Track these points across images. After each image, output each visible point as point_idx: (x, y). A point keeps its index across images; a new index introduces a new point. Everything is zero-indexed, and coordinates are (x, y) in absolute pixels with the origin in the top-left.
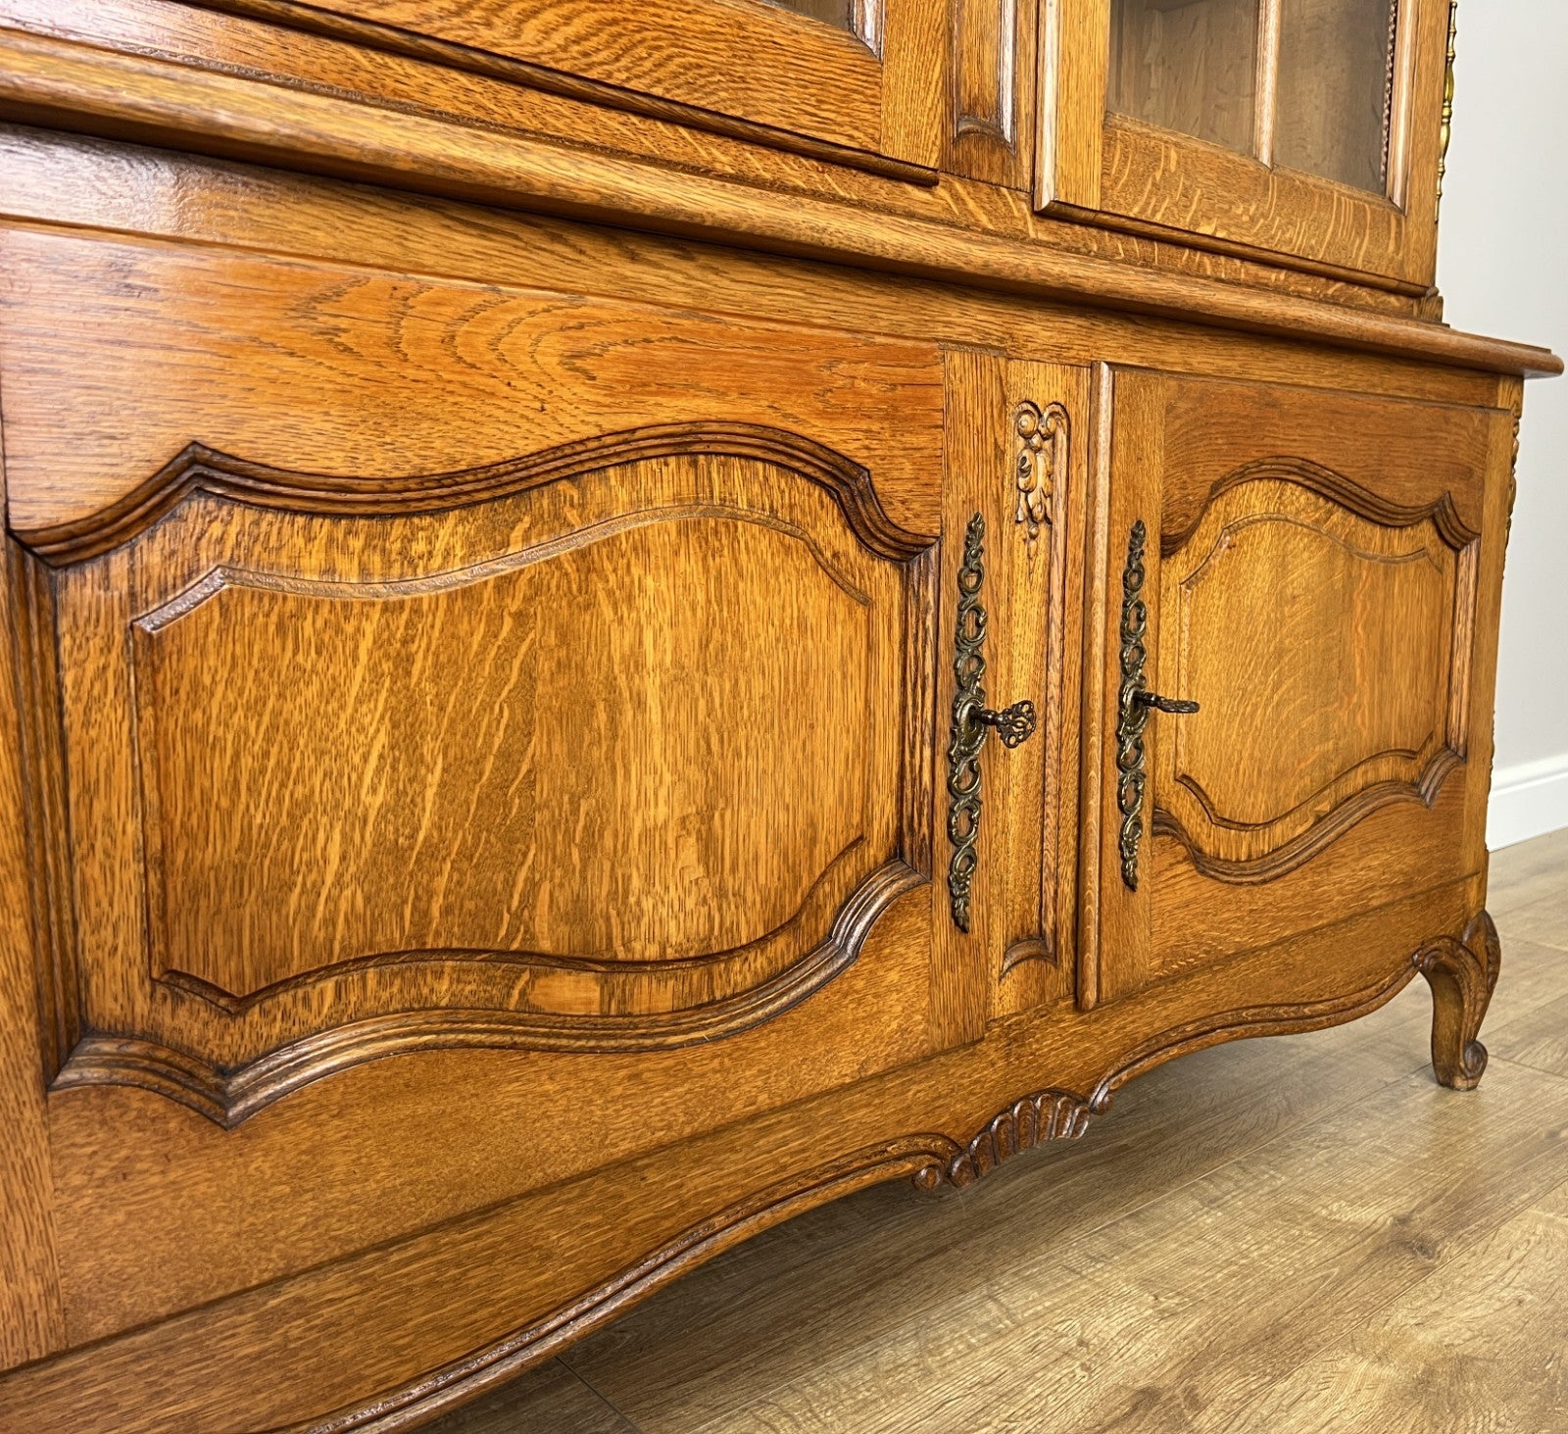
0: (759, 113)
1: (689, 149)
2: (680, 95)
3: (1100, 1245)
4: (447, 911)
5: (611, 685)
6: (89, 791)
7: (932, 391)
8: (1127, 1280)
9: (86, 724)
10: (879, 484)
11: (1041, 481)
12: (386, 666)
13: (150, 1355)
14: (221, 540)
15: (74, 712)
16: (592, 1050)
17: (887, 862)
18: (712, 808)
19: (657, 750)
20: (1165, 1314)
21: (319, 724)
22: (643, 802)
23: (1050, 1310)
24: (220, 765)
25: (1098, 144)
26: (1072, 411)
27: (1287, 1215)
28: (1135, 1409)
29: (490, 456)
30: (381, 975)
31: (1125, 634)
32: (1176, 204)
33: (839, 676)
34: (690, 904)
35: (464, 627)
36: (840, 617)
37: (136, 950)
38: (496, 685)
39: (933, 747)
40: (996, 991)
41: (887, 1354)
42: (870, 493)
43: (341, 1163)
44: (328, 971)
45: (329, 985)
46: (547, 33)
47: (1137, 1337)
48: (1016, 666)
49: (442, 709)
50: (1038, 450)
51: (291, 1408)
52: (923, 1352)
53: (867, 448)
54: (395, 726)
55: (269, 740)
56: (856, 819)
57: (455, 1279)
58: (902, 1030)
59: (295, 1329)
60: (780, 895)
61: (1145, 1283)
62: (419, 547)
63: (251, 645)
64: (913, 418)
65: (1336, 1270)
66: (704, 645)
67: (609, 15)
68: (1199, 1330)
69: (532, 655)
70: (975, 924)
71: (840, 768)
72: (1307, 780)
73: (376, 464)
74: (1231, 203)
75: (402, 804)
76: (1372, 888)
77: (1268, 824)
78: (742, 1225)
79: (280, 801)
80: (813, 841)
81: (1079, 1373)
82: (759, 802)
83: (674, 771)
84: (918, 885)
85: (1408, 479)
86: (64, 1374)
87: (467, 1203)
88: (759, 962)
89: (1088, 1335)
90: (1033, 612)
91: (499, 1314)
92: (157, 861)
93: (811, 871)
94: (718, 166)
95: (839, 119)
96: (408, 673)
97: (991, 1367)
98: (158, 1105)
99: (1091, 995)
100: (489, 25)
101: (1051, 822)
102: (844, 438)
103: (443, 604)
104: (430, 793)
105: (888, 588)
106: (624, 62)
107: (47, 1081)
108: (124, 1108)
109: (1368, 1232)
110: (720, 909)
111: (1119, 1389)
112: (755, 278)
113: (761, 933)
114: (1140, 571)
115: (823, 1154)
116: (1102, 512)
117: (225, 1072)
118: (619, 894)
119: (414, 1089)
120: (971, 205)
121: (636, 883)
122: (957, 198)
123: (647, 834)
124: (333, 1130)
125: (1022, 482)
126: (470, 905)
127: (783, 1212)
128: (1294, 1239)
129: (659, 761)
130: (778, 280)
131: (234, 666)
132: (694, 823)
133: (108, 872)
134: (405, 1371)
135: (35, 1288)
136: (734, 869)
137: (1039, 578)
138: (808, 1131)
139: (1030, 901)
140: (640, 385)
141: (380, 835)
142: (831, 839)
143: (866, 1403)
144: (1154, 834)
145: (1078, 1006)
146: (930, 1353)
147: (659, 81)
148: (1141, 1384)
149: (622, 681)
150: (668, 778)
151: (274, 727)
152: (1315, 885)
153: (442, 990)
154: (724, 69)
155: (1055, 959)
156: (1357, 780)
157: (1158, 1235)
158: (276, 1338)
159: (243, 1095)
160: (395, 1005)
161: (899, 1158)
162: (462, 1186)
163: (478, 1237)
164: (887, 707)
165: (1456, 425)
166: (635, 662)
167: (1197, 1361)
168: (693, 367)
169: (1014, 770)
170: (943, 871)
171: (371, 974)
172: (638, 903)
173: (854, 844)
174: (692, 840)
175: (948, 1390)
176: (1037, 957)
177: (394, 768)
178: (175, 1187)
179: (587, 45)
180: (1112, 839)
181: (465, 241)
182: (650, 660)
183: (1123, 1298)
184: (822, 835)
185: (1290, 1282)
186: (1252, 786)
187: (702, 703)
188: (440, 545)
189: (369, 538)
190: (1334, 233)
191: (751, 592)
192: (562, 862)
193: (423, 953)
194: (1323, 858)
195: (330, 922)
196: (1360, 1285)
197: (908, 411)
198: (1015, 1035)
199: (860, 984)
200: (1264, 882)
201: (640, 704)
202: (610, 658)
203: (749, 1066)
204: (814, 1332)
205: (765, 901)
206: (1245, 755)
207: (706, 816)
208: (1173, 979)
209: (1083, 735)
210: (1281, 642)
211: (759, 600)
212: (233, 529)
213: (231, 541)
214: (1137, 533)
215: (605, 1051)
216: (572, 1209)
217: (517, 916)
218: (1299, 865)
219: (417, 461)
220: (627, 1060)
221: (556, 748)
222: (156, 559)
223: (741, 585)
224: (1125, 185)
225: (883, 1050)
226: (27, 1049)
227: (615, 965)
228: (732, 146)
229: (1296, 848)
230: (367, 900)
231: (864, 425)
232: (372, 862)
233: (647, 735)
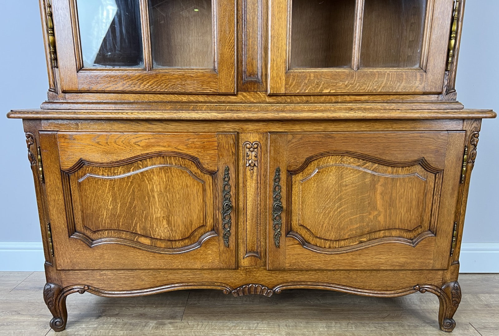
0: (188, 90)
2: (171, 90)
4: (122, 225)
5: (148, 193)
7: (214, 143)
9: (74, 193)
10: (201, 161)
11: (253, 158)
12: (111, 189)
13: (86, 274)
14: (88, 170)
15: (72, 192)
16: (146, 251)
17: (211, 230)
18: (169, 216)
19: (157, 205)
21: (102, 196)
22: (155, 213)
24: (89, 200)
25: (284, 78)
26: (261, 143)
29: (123, 158)
30: (114, 232)
31: (274, 192)
32: (314, 87)
33: (196, 195)
34: (166, 231)
35: (122, 184)
36: (196, 185)
37: (81, 222)
38: (128, 192)
40: (242, 261)
43: (106, 256)
44: (106, 230)
45: (106, 232)
46: (144, 86)
49: (120, 195)
53: (198, 154)
54: (113, 197)
55: (95, 197)
56: (202, 222)
57: (128, 278)
58: (212, 263)
59: (105, 277)
60: (185, 233)
61: (288, 334)
62: (116, 171)
63: (92, 185)
64: (209, 148)
66: (166, 188)
67: (156, 80)
69: (134, 188)
70: (231, 246)
71: (197, 212)
74: (336, 83)
75: (115, 208)
77: (336, 241)
79: (97, 206)
80: (192, 224)
82: (179, 216)
83: (161, 208)
84: (215, 236)
86: (76, 273)
88: (181, 243)
91: (135, 286)
92: (82, 212)
93: (191, 229)
94: (183, 100)
95: (207, 87)
96: (114, 190)
97: (240, 333)
98: (82, 243)
99: (267, 268)
100: (134, 87)
102: (192, 153)
103: (119, 180)
104: (119, 207)
105: (209, 179)
106: (159, 87)
107: (69, 237)
108: (78, 242)
110: (172, 233)
112: (176, 124)
113: (181, 238)
114: (279, 178)
115: (198, 280)
116: (268, 165)
117: (93, 241)
118: (152, 227)
120: (248, 97)
121: (155, 226)
122: (244, 96)
123: (156, 218)
124: (105, 252)
125: (247, 158)
126: (126, 224)
129: (158, 207)
130: (181, 124)
131: (90, 187)
132: (166, 218)
133: (78, 213)
134: (122, 289)
135: (69, 261)
136: (174, 227)
137: (254, 178)
138: (194, 275)
141: (111, 213)
142: (196, 225)
144: (287, 237)
146: (235, 327)
147: (166, 89)
149: (150, 193)
150: (160, 210)
153: (124, 236)
154: (180, 84)
155: (260, 258)
158: (102, 278)
159: (94, 244)
160: (116, 237)
162: (125, 265)
163: (131, 273)
166: (152, 190)
168: (158, 142)
169: (248, 217)
170: (222, 235)
171: (112, 232)
172: (155, 229)
173: (202, 226)
174: (165, 220)
176: (254, 256)
177: (113, 203)
178: (85, 253)
179: (152, 86)
182: (155, 190)
183: (280, 334)
187: (166, 198)
188: (119, 171)
189: (108, 170)
190: (386, 83)
191: (175, 180)
192: (141, 220)
193: (120, 230)
197: (208, 147)
198: (248, 271)
199: (201, 252)
201: (154, 197)
202: (148, 189)
203: (177, 260)
205: (181, 233)
207: (168, 217)
208: (290, 271)
210: (341, 196)
211: (177, 181)
212: (90, 169)
213: (89, 170)
214: (277, 170)
216: (147, 274)
217: (133, 227)
219: (111, 160)
220: (153, 253)
221: (139, 203)
222: (80, 173)
223: (173, 179)
225: (208, 265)
226: (67, 232)
227: (152, 238)
228: (186, 96)
230: (110, 221)
231: (197, 150)
232: (111, 216)
233: (156, 202)
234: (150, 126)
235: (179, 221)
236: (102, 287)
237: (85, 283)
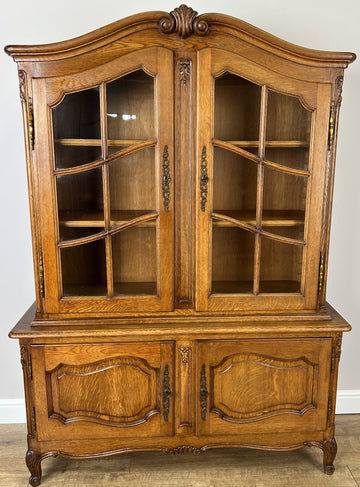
4: (89, 407)
5: (109, 385)
6: (54, 392)
7: (158, 349)
9: (54, 386)
10: (148, 361)
11: (186, 357)
12: (81, 382)
13: (59, 443)
15: (52, 385)
16: (106, 425)
17: (154, 409)
18: (124, 400)
21: (74, 388)
22: (113, 398)
24: (65, 391)
33: (144, 385)
34: (121, 410)
35: (90, 379)
36: (144, 377)
37: (58, 406)
38: (94, 384)
39: (160, 395)
40: (177, 430)
42: (147, 363)
43: (76, 430)
45: (76, 412)
49: (88, 387)
50: (184, 353)
51: (73, 452)
53: (146, 357)
54: (83, 388)
55: (69, 389)
56: (148, 403)
58: (156, 432)
59: (74, 445)
60: (135, 411)
62: (86, 370)
63: (68, 380)
66: (122, 380)
69: (98, 381)
71: (144, 396)
72: (259, 406)
73: (79, 364)
77: (246, 413)
79: (71, 394)
80: (140, 405)
82: (131, 400)
83: (118, 395)
84: (159, 413)
86: (52, 443)
88: (132, 419)
90: (186, 375)
92: (59, 399)
93: (140, 409)
96: (84, 383)
98: (58, 421)
99: (196, 434)
102: (142, 356)
103: (88, 376)
104: (87, 395)
105: (153, 373)
107: (49, 417)
110: (125, 411)
113: (132, 415)
115: (145, 444)
117: (66, 419)
118: (110, 408)
119: (84, 425)
121: (113, 407)
123: (114, 402)
124: (75, 427)
129: (116, 393)
132: (121, 401)
134: (86, 453)
136: (127, 407)
137: (186, 370)
138: (141, 441)
140: (110, 353)
141: (81, 398)
142: (143, 405)
144: (211, 412)
151: (70, 387)
152: (259, 426)
153: (89, 415)
155: (191, 427)
160: (83, 416)
161: (158, 448)
163: (94, 441)
166: (112, 382)
169: (182, 398)
170: (162, 412)
171: (81, 412)
172: (113, 409)
173: (148, 406)
174: (121, 403)
176: (187, 426)
177: (83, 392)
178: (60, 429)
180: (199, 412)
182: (114, 382)
187: (122, 387)
188: (88, 370)
189: (80, 370)
191: (129, 374)
192: (103, 403)
193: (86, 411)
194: (262, 421)
195: (76, 406)
197: (153, 352)
198: (182, 436)
200: (243, 423)
201: (113, 387)
202: (109, 382)
205: (132, 412)
206: (239, 401)
208: (213, 436)
212: (66, 369)
216: (106, 442)
217: (97, 409)
218: (254, 422)
220: (111, 427)
221: (102, 391)
222: (59, 372)
223: (127, 374)
225: (152, 434)
227: (110, 416)
229: (256, 418)
230: (80, 405)
231: (145, 354)
232: (80, 401)
233: (114, 391)
237: (58, 449)
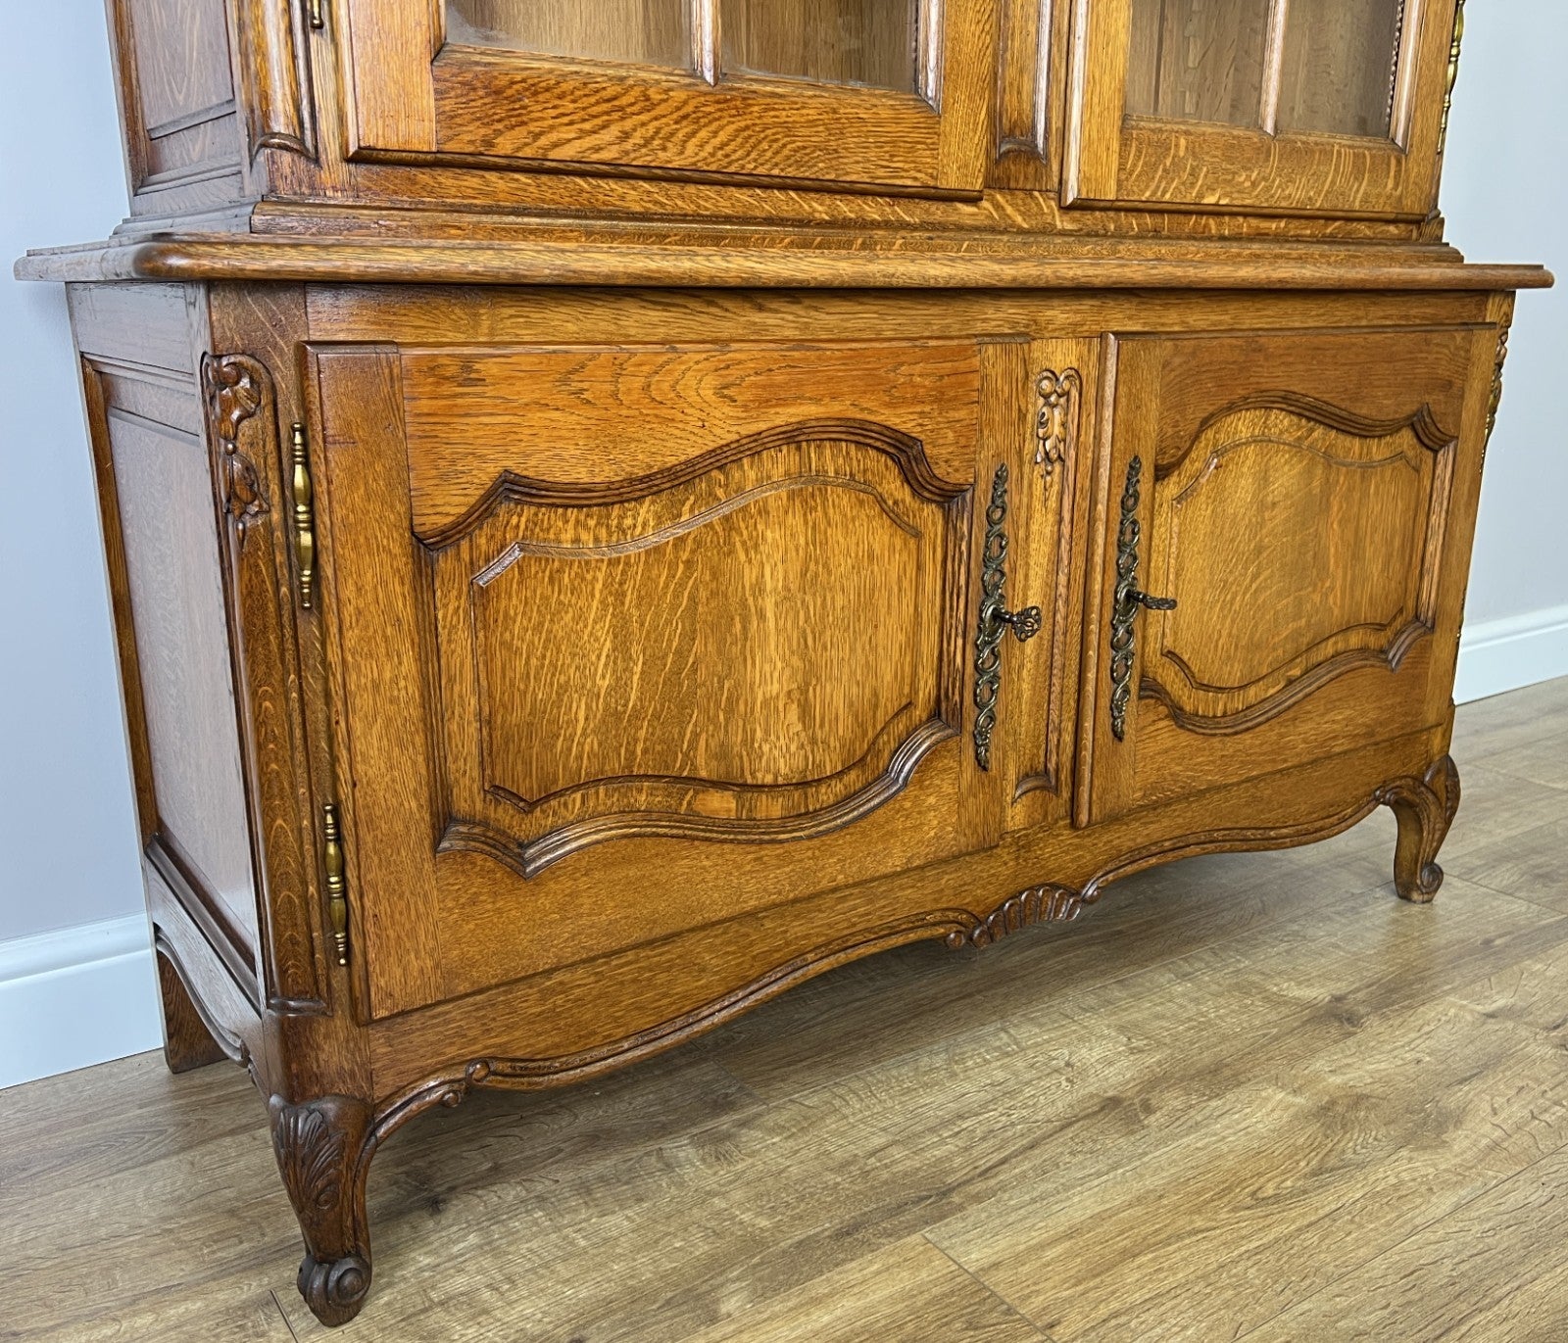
0: (847, 173)
1: (797, 206)
2: (791, 172)
3: (1091, 1000)
4: (645, 751)
5: (744, 604)
6: (451, 680)
7: (971, 376)
8: (1109, 1026)
9: (449, 641)
10: (928, 450)
11: (1057, 430)
12: (610, 599)
13: (483, 1008)
14: (517, 526)
15: (443, 633)
16: (732, 841)
17: (929, 719)
18: (807, 684)
19: (773, 647)
20: (1132, 1051)
21: (573, 636)
22: (763, 681)
23: (1047, 1041)
24: (520, 665)
25: (1115, 146)
26: (1084, 373)
27: (1244, 989)
28: (1102, 1109)
29: (671, 461)
30: (607, 790)
31: (1121, 546)
32: (1183, 184)
33: (896, 589)
34: (793, 748)
35: (655, 572)
36: (898, 548)
37: (476, 774)
38: (674, 608)
39: (964, 638)
40: (1009, 812)
41: (925, 1061)
42: (921, 458)
43: (586, 902)
44: (578, 787)
45: (578, 796)
46: (702, 146)
47: (1111, 1064)
48: (1032, 573)
49: (642, 625)
50: (1053, 406)
51: (557, 1046)
52: (950, 1061)
53: (921, 425)
54: (615, 637)
55: (545, 648)
56: (906, 690)
57: (649, 979)
58: (937, 837)
59: (560, 1000)
60: (853, 743)
61: (1122, 1029)
62: (628, 522)
63: (535, 591)
64: (956, 398)
65: (1275, 1030)
66: (804, 574)
67: (743, 124)
68: (1159, 1063)
69: (696, 587)
70: (993, 765)
71: (896, 655)
72: (1280, 651)
73: (605, 474)
74: (1234, 173)
75: (620, 686)
76: (1335, 738)
77: (1240, 688)
78: (825, 961)
79: (552, 684)
80: (876, 706)
81: (1064, 1083)
82: (839, 680)
83: (783, 660)
84: (950, 737)
85: (1386, 397)
86: (442, 1014)
87: (658, 932)
88: (839, 787)
89: (1074, 1059)
90: (1048, 531)
91: (674, 1003)
92: (487, 722)
93: (874, 726)
94: (817, 215)
95: (906, 166)
96: (623, 604)
97: (1000, 1075)
98: (490, 864)
99: (1084, 818)
100: (664, 149)
101: (1056, 689)
102: (903, 420)
103: (643, 559)
104: (636, 678)
105: (934, 524)
106: (753, 155)
107: (435, 846)
108: (474, 864)
109: (1309, 1005)
110: (813, 752)
111: (1092, 1096)
112: (843, 309)
113: (839, 769)
114: (1136, 496)
115: (881, 918)
116: (1106, 451)
117: (523, 846)
118: (748, 741)
119: (627, 861)
120: (1009, 210)
121: (759, 734)
122: (998, 207)
123: (765, 703)
124: (583, 883)
125: (1041, 432)
126: (658, 748)
127: (854, 955)
128: (1246, 1006)
129: (773, 653)
130: (860, 308)
131: (526, 604)
132: (796, 695)
133: (461, 727)
134: (620, 1032)
135: (429, 963)
136: (822, 725)
137: (1053, 503)
138: (871, 901)
139: (1038, 747)
141: (607, 705)
142: (889, 704)
143: (909, 1090)
144: (1140, 698)
145: (1074, 825)
146: (956, 1062)
147: (776, 165)
148: (1110, 1094)
149: (751, 601)
150: (779, 665)
151: (548, 640)
152: (1282, 736)
153: (642, 800)
154: (823, 145)
155: (1057, 790)
156: (1329, 649)
157: (1138, 997)
158: (549, 1005)
159: (533, 860)
160: (615, 809)
161: (934, 924)
162: (655, 922)
163: (661, 954)
164: (930, 612)
165: (1438, 345)
166: (759, 588)
167: (1154, 1083)
168: (800, 384)
169: (1028, 653)
170: (969, 727)
171: (602, 789)
172: (760, 747)
173: (906, 707)
174: (795, 706)
175: (967, 1086)
176: (1042, 788)
177: (615, 663)
178: (499, 911)
179: (728, 149)
180: (1104, 702)
181: (654, 315)
182: (769, 587)
183: (1103, 1037)
184: (882, 702)
185: (1236, 1035)
186: (1229, 657)
187: (802, 614)
188: (640, 520)
189: (600, 517)
190: (1333, 182)
191: (836, 535)
192: (713, 720)
193: (632, 777)
194: (1291, 714)
195: (579, 757)
196: (1292, 1041)
197: (952, 394)
198: (1023, 844)
199: (907, 805)
200: (1236, 733)
201: (762, 616)
202: (743, 587)
203: (831, 856)
204: (873, 1043)
205: (843, 746)
206: (1225, 633)
207: (804, 690)
208: (1153, 807)
209: (1085, 622)
210: (1261, 540)
211: (841, 540)
212: (523, 519)
213: (522, 526)
214: (1134, 467)
215: (740, 842)
216: (718, 941)
217: (686, 755)
218: (1268, 720)
219: (628, 469)
220: (754, 848)
221: (710, 648)
222: (483, 541)
223: (829, 531)
224: (1138, 176)
225: (924, 850)
226: (425, 828)
227: (745, 787)
228: (827, 199)
229: (1267, 706)
230: (600, 744)
231: (918, 409)
232: (603, 721)
233: (766, 637)
234: (757, 317)
235: (839, 703)
236: (547, 1049)
237: (478, 1049)
